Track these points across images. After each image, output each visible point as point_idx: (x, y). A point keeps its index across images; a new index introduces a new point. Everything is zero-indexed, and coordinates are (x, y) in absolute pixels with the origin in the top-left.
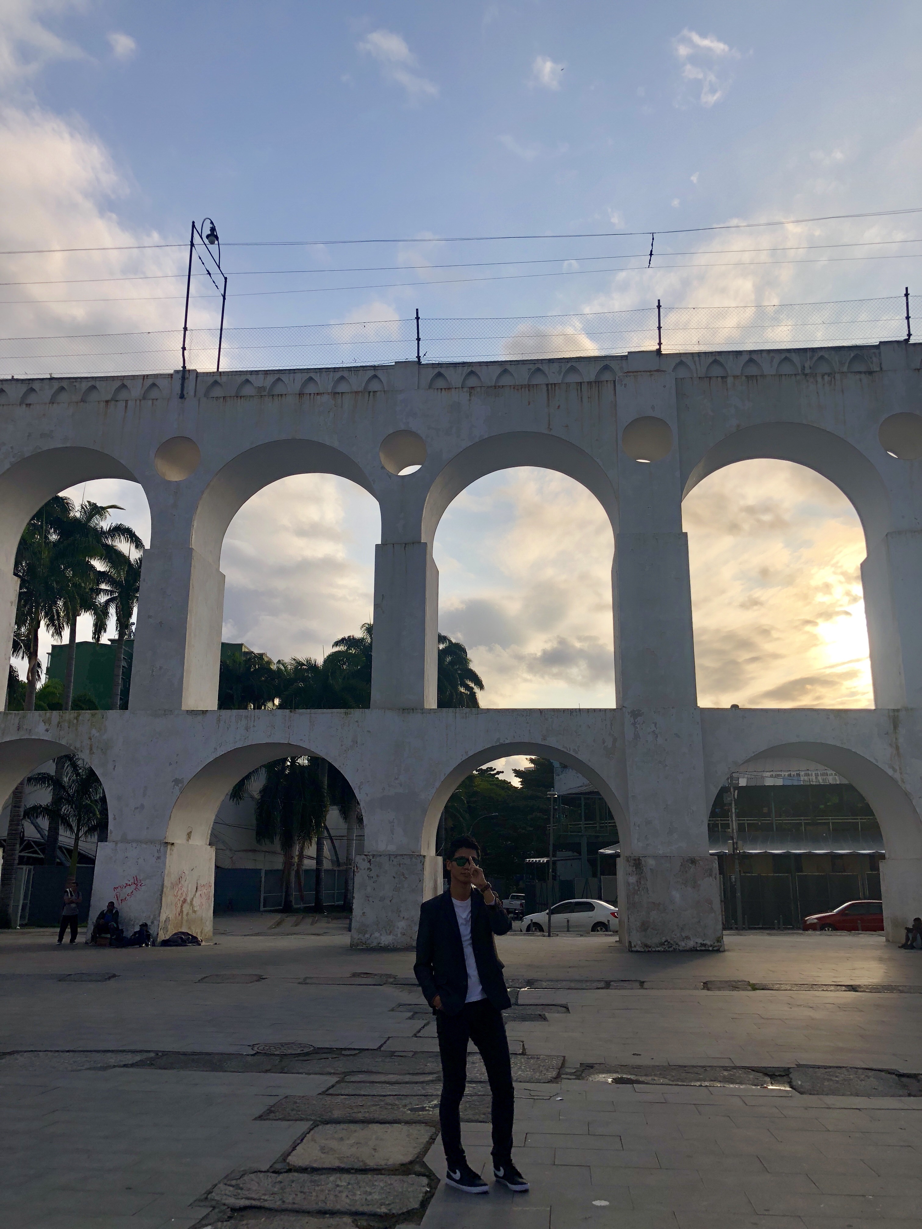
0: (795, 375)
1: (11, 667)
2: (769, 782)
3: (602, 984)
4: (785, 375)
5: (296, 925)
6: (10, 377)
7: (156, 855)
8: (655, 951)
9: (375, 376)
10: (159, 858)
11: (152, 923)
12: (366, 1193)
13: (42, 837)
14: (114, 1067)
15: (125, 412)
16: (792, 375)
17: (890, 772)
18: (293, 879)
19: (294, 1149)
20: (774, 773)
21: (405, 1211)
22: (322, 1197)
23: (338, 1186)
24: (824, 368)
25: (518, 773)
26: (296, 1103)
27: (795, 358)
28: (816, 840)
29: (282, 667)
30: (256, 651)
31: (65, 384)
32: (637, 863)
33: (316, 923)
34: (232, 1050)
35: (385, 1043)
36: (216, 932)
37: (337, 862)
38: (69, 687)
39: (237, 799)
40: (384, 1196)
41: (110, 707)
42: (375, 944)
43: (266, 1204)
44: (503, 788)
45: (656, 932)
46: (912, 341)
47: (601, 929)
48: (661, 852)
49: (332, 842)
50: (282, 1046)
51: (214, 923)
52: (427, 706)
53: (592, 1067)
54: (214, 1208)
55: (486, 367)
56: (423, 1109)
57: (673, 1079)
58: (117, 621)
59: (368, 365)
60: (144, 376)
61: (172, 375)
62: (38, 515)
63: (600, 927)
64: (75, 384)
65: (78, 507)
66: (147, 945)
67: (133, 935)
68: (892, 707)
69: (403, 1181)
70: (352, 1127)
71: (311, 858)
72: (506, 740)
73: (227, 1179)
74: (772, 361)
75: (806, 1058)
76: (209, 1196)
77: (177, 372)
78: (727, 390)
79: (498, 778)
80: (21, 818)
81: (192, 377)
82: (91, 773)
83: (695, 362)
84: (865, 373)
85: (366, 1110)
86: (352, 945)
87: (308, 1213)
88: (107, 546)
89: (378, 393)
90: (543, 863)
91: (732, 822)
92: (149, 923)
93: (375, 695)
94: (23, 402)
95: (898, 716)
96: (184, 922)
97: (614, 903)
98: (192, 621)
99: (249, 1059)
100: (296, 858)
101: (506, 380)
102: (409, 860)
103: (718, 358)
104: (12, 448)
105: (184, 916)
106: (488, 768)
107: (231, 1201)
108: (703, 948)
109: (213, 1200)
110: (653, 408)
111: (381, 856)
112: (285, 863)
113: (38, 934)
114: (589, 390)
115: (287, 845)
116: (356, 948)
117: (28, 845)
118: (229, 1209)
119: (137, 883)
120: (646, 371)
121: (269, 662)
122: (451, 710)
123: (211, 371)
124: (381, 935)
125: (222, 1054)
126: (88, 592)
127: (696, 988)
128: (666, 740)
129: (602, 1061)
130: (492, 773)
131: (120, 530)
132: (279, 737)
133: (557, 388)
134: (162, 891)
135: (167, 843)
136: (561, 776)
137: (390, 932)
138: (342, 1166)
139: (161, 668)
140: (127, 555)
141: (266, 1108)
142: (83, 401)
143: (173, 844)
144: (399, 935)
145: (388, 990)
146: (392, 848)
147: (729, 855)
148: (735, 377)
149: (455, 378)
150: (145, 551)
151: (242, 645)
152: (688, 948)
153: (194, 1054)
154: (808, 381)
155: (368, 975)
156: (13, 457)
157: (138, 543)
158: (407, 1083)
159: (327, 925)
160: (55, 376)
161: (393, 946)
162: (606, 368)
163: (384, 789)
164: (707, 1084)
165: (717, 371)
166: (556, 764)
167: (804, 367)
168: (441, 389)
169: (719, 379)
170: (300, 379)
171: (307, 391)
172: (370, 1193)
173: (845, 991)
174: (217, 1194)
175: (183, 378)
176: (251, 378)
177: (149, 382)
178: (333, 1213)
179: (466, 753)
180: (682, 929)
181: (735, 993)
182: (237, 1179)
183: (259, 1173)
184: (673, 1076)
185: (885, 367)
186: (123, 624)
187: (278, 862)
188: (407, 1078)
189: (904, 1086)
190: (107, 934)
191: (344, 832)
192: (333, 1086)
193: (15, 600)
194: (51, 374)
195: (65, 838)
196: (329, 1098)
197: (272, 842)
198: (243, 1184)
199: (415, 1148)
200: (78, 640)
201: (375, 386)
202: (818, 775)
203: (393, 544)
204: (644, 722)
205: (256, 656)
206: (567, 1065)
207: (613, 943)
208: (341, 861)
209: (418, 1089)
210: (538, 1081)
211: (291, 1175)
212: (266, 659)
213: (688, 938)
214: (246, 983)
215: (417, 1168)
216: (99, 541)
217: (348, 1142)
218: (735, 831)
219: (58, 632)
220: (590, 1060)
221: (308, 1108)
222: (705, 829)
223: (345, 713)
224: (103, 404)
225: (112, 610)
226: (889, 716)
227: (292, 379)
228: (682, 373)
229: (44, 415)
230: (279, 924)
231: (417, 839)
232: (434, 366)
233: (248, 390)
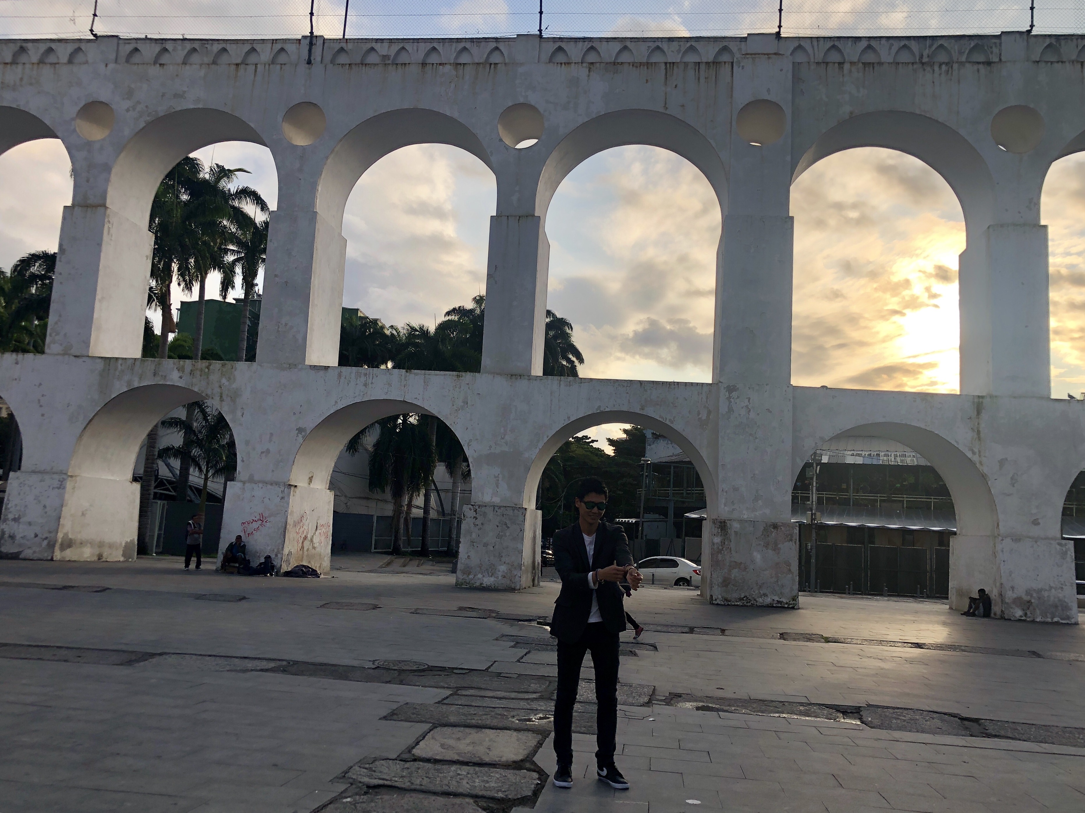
0: (913, 63)
1: (146, 318)
2: (850, 460)
3: (686, 630)
4: (903, 63)
5: (404, 566)
6: (144, 37)
7: (281, 495)
8: (735, 605)
9: (497, 48)
10: (283, 498)
11: (276, 555)
12: (483, 781)
13: (174, 476)
14: (252, 670)
15: (255, 77)
16: (908, 63)
17: (969, 455)
18: (402, 526)
19: (417, 743)
20: (855, 453)
21: (520, 797)
22: (445, 782)
23: (459, 774)
24: (942, 57)
25: (611, 442)
26: (416, 708)
27: (914, 46)
28: (890, 515)
29: (394, 332)
30: (371, 316)
31: (196, 45)
32: (723, 526)
33: (421, 565)
34: (356, 663)
35: (492, 665)
36: (333, 568)
37: (443, 513)
38: (198, 340)
39: (353, 452)
40: (500, 784)
41: (238, 359)
42: (478, 584)
43: (397, 784)
44: (597, 455)
45: (736, 588)
46: (1034, 32)
47: (684, 584)
48: (745, 517)
49: (439, 495)
50: (400, 663)
51: (332, 561)
52: (533, 373)
53: (680, 696)
54: (352, 784)
55: (606, 43)
56: (530, 720)
57: (753, 710)
58: (243, 280)
59: (490, 36)
60: (273, 40)
61: (300, 40)
62: (170, 175)
63: (682, 582)
64: (206, 46)
65: (207, 170)
66: (271, 575)
67: (258, 566)
68: (977, 393)
69: (516, 774)
70: (468, 730)
71: (418, 507)
72: (606, 408)
73: (361, 763)
74: (890, 48)
75: (874, 700)
76: (346, 775)
77: (305, 37)
78: (843, 76)
79: (592, 446)
80: (156, 457)
81: (320, 42)
82: (221, 419)
83: (813, 47)
84: (983, 63)
85: (479, 718)
86: (457, 584)
87: (435, 793)
88: (234, 207)
89: (499, 65)
90: (632, 523)
91: (813, 495)
92: (273, 556)
93: (486, 360)
94: (156, 61)
95: (982, 402)
96: (305, 557)
97: (697, 562)
98: (315, 282)
99: (372, 671)
100: (406, 507)
101: (625, 58)
102: (512, 511)
103: (837, 43)
104: (147, 107)
105: (306, 553)
106: (584, 436)
107: (366, 780)
108: (780, 605)
109: (350, 778)
110: (768, 90)
111: (486, 506)
112: (394, 511)
113: (172, 561)
114: (707, 70)
115: (397, 494)
116: (459, 587)
117: (161, 483)
118: (365, 786)
119: (262, 519)
120: (765, 54)
121: (383, 327)
122: (556, 378)
123: (338, 37)
124: (484, 576)
125: (347, 666)
126: (216, 252)
127: (773, 637)
128: (758, 414)
129: (690, 692)
130: (587, 441)
131: (246, 193)
132: (395, 395)
133: (675, 67)
134: (286, 528)
135: (290, 485)
136: (652, 446)
137: (492, 574)
138: (461, 759)
139: (286, 324)
140: (253, 217)
141: (390, 711)
142: (214, 63)
143: (296, 486)
144: (500, 578)
145: (490, 622)
146: (497, 500)
147: (807, 525)
148: (852, 63)
149: (575, 53)
150: (271, 213)
151: (357, 310)
152: (765, 604)
153: (321, 664)
154: (924, 70)
155: (473, 610)
156: (148, 116)
157: (263, 206)
158: (513, 699)
159: (433, 568)
160: (188, 37)
161: (494, 587)
162: (725, 49)
163: (491, 447)
164: (784, 715)
165: (834, 57)
166: (648, 433)
167: (922, 55)
168: (561, 64)
169: (836, 65)
170: (424, 48)
171: (430, 60)
172: (487, 782)
173: (911, 647)
174: (354, 774)
175: (311, 44)
176: (377, 46)
177: (278, 46)
178: (456, 795)
179: (569, 418)
180: (760, 587)
181: (808, 644)
182: (369, 764)
183: (388, 760)
184: (754, 708)
185: (1003, 59)
186: (249, 284)
187: (388, 510)
188: (513, 695)
189: (966, 728)
190: (236, 563)
191: (450, 486)
192: (447, 698)
193: (151, 255)
194: (183, 35)
195: (195, 478)
196: (444, 707)
197: (384, 491)
198: (375, 767)
199: (525, 749)
200: (207, 297)
201: (496, 58)
202: (897, 457)
203: (508, 217)
204: (738, 397)
205: (371, 322)
206: (657, 693)
207: (694, 596)
208: (446, 512)
209: (523, 704)
210: (632, 705)
211: (416, 764)
212: (380, 324)
213: (765, 595)
214: (364, 610)
215: (528, 765)
216: (227, 202)
217: (464, 742)
218: (814, 503)
219: (189, 287)
220: (679, 691)
221: (427, 713)
222: (788, 498)
223: (457, 375)
224: (233, 67)
225: (238, 270)
226: (974, 402)
227: (415, 48)
228: (800, 58)
229: (177, 75)
230: (388, 564)
231: (520, 492)
232: (555, 40)
233: (373, 58)
